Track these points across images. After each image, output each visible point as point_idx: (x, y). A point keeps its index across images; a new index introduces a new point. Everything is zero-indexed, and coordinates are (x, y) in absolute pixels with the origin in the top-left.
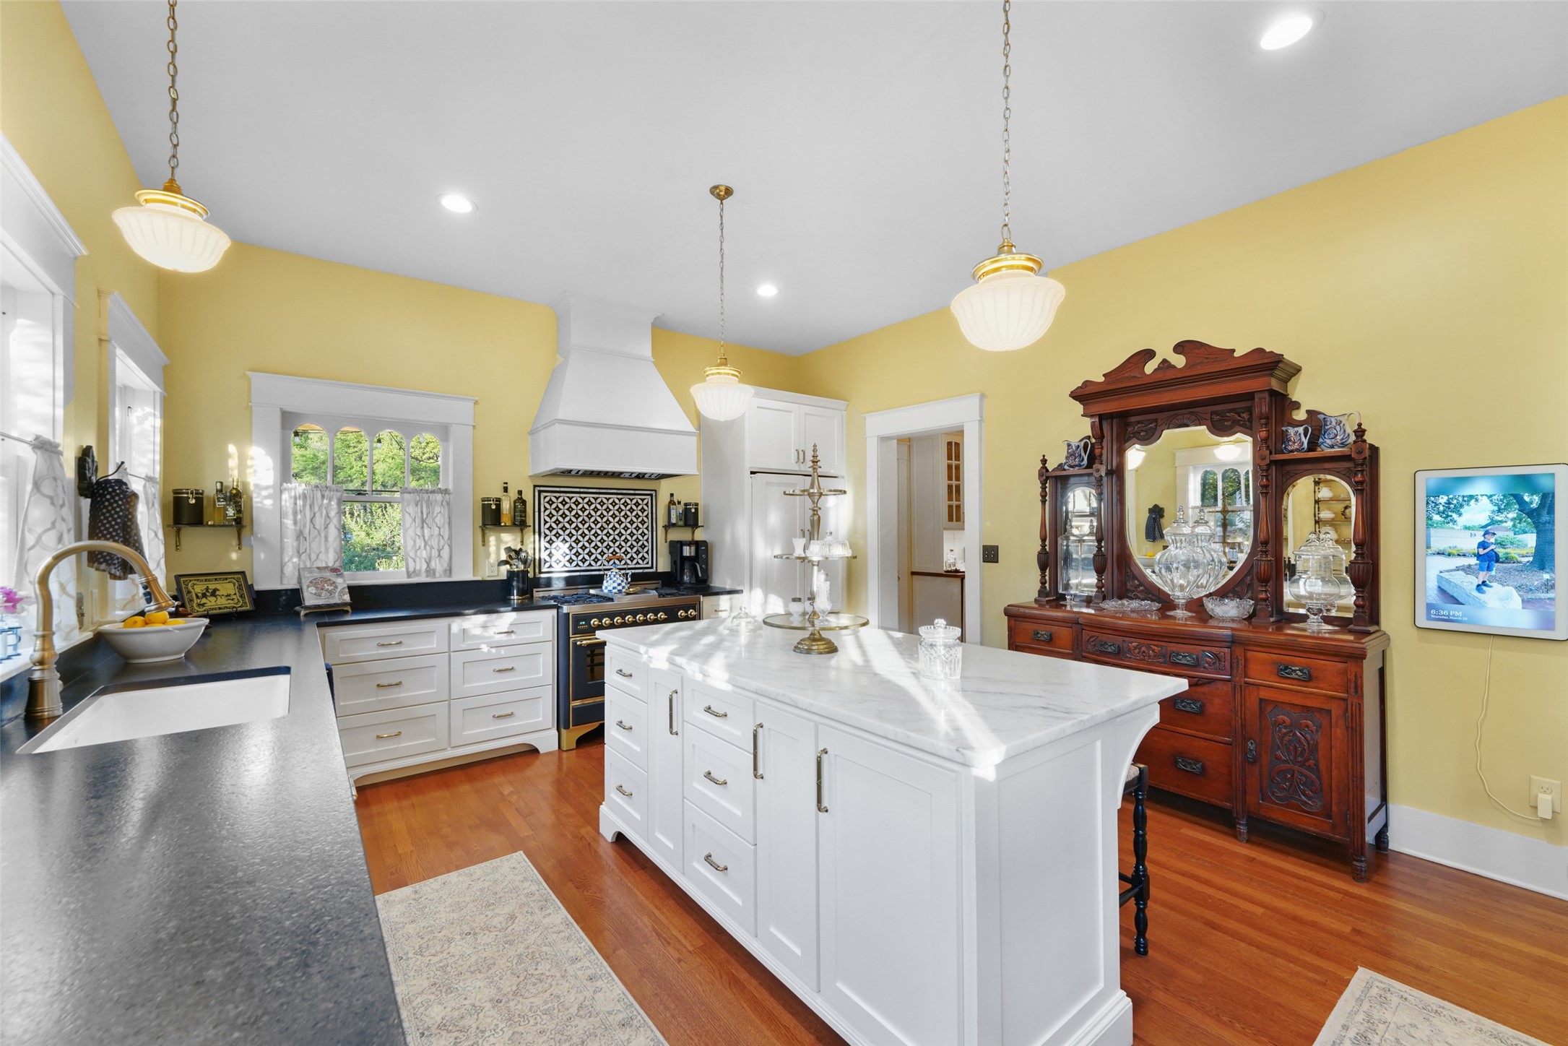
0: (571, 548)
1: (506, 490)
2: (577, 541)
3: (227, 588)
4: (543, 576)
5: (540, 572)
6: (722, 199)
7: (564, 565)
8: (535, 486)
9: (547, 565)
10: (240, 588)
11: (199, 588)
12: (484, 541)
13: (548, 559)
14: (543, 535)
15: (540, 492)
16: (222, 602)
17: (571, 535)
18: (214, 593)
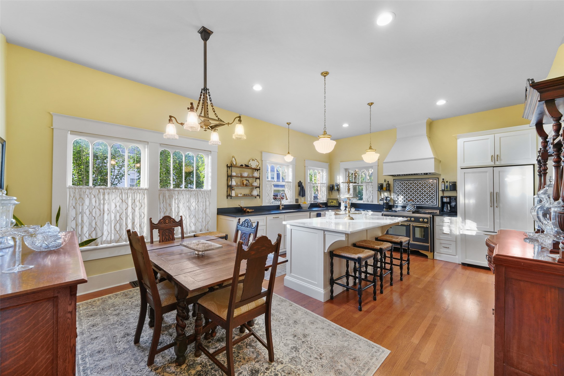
0: (404, 197)
1: (385, 181)
2: (407, 195)
3: (335, 201)
4: (396, 204)
5: (395, 204)
6: (370, 106)
7: (402, 202)
8: (394, 180)
9: (397, 202)
10: (337, 202)
11: (330, 201)
12: (380, 194)
13: (397, 200)
14: (396, 193)
15: (395, 181)
16: (334, 204)
17: (404, 193)
18: (332, 202)
